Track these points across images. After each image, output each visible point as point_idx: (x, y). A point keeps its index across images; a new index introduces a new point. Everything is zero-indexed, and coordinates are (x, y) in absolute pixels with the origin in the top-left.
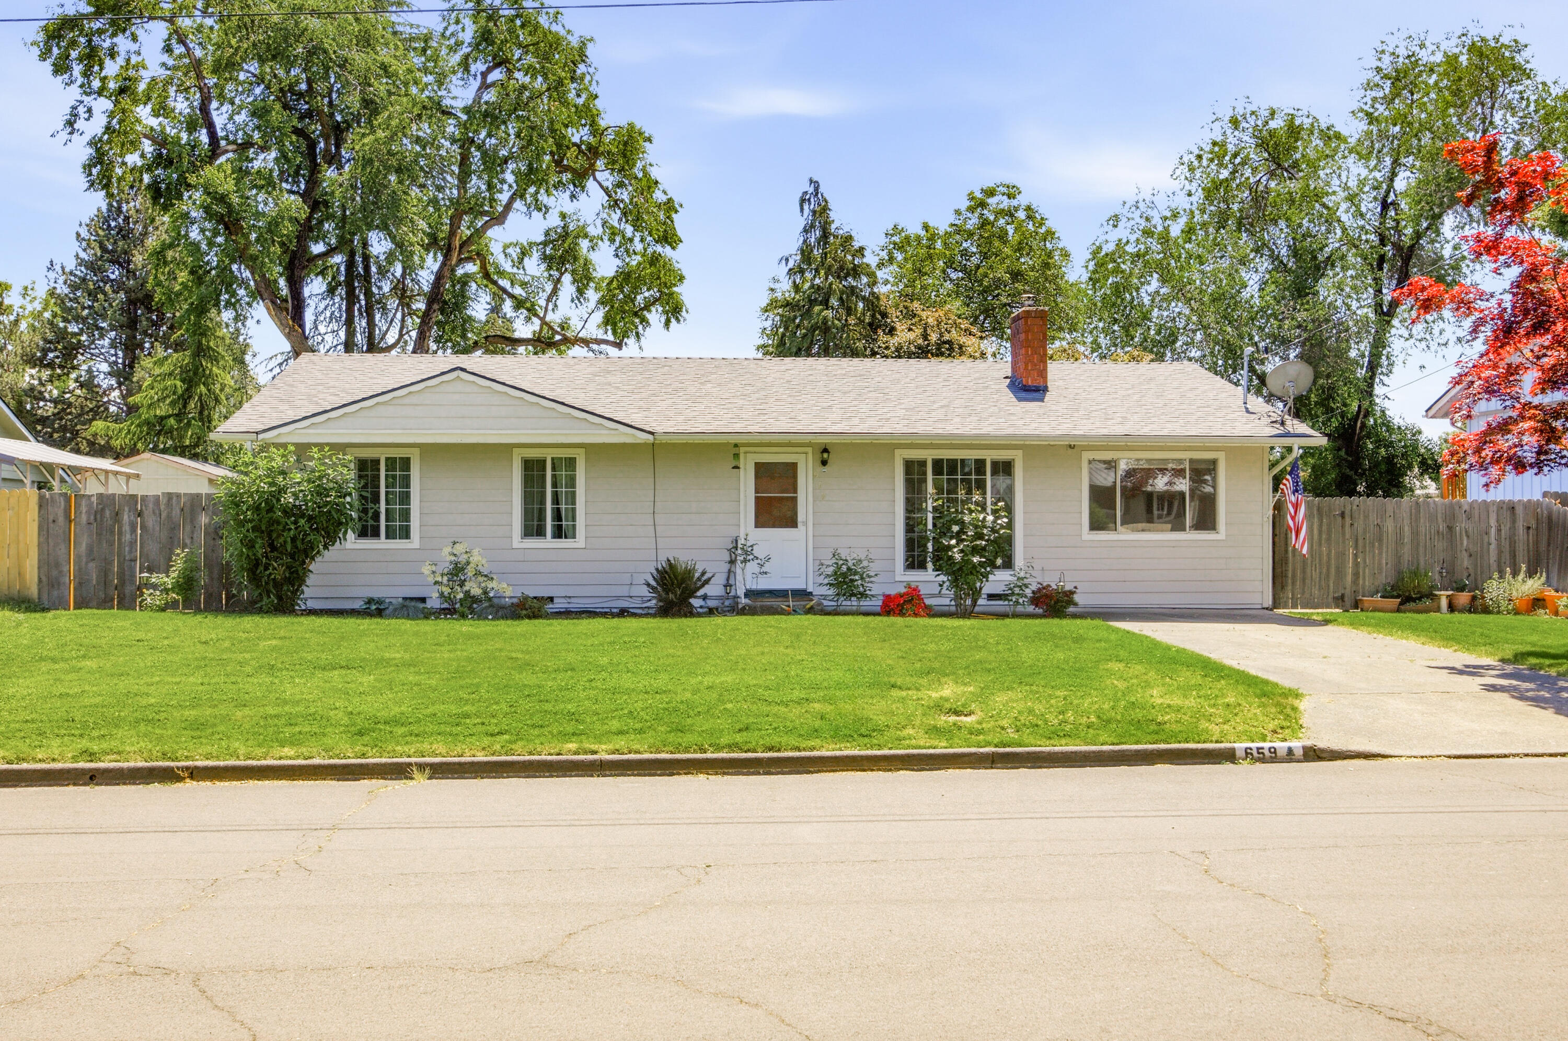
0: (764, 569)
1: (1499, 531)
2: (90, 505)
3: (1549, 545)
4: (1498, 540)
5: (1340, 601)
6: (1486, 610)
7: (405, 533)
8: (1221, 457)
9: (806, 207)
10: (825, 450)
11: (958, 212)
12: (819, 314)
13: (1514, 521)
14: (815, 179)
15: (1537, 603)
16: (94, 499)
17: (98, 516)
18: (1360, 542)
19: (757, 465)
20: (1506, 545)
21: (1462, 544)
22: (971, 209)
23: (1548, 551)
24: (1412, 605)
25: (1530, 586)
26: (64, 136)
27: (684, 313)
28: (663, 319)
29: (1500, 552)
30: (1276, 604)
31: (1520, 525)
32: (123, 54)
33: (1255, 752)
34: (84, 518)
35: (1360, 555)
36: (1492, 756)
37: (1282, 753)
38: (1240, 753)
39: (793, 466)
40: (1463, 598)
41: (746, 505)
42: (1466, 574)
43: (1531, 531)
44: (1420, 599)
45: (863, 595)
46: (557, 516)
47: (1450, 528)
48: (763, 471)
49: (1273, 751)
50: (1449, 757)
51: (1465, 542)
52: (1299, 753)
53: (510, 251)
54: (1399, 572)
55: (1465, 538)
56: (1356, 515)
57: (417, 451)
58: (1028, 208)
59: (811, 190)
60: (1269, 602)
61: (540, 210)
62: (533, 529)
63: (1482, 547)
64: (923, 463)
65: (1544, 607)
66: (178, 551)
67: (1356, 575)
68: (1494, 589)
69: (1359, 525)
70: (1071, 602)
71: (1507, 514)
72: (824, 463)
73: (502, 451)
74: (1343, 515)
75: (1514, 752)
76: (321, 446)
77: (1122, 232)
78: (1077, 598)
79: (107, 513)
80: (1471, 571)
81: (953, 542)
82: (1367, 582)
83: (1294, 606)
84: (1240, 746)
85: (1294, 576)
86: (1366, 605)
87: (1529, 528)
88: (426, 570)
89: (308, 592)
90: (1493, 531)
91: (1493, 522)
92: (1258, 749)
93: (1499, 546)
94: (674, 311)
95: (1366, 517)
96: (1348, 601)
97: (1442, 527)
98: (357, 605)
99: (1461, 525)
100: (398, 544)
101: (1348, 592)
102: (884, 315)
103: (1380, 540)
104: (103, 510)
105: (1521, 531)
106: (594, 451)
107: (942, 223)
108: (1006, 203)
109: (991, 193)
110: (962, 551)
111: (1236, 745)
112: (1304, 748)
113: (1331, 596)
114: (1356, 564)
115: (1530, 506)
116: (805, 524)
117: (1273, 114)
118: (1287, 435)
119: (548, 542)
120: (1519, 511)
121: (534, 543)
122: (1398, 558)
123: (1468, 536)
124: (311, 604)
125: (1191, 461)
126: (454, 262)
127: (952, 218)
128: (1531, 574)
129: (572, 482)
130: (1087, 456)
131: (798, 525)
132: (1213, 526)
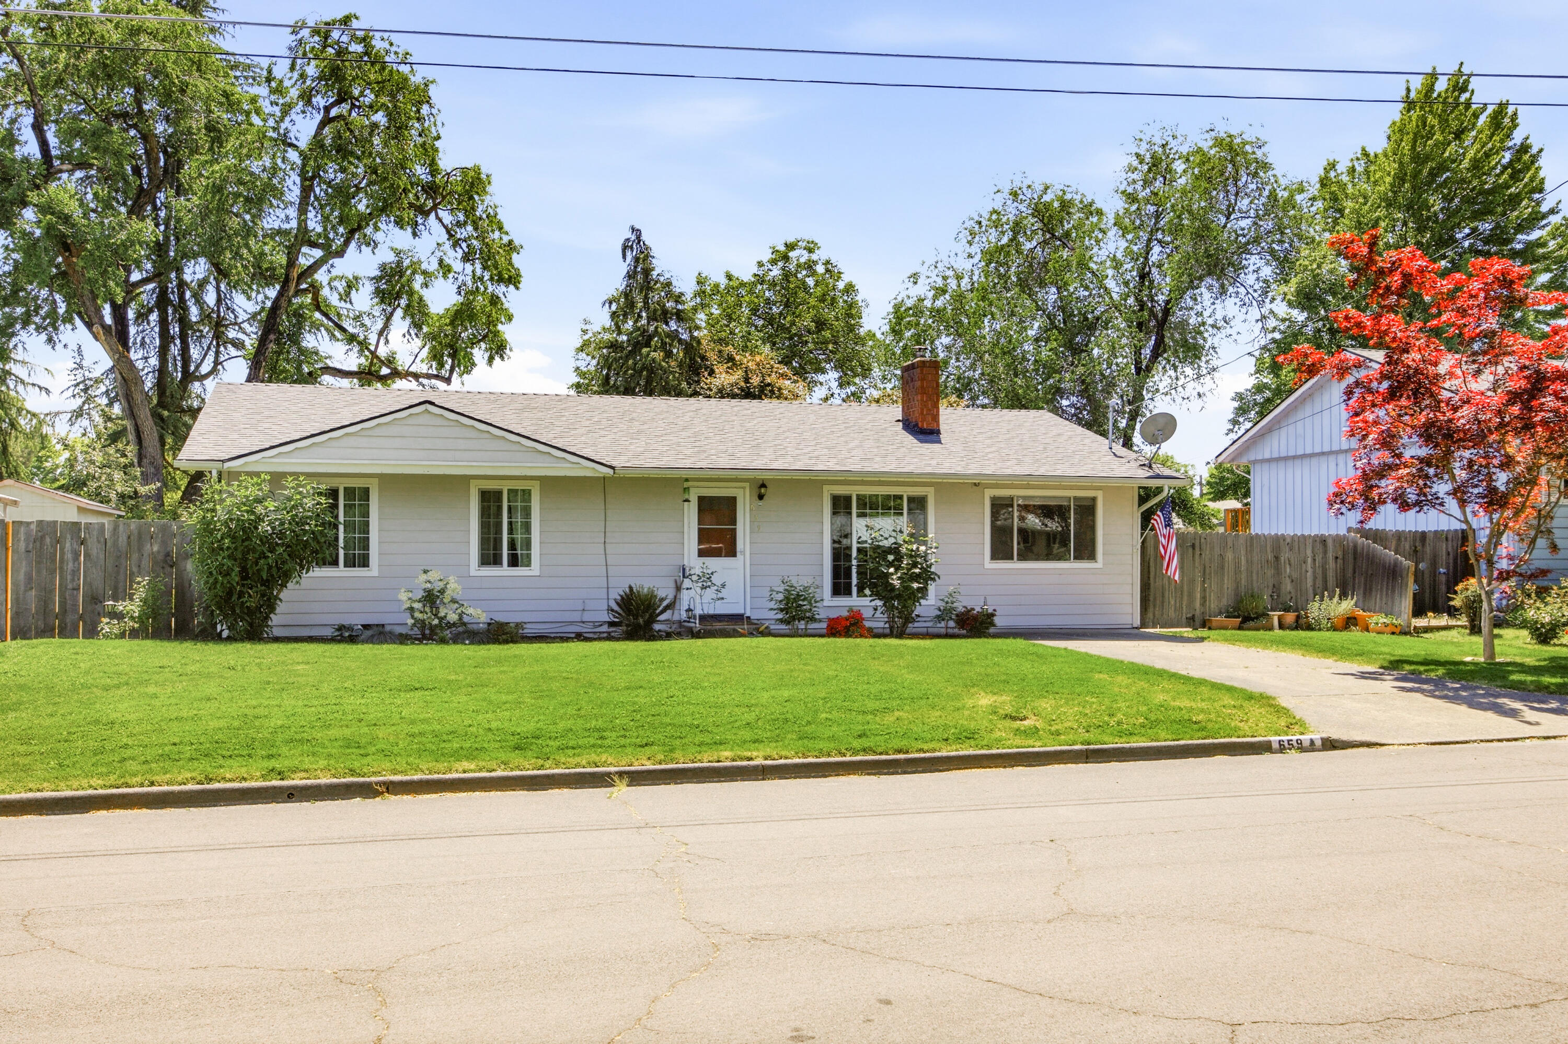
0: (720, 595)
1: (1314, 560)
2: (28, 534)
3: (1354, 572)
4: (1314, 568)
5: (1191, 622)
6: (1309, 628)
7: (364, 562)
8: (1100, 495)
9: (629, 253)
10: (763, 485)
11: (760, 264)
13: (1325, 552)
14: (637, 227)
15: (1349, 622)
16: (33, 527)
17: (38, 544)
18: (1207, 571)
19: (701, 499)
20: (1319, 572)
21: (1285, 571)
22: (774, 262)
23: (1354, 579)
24: (1252, 624)
25: (1346, 606)
27: (507, 351)
28: (487, 355)
29: (1315, 578)
30: (1143, 625)
31: (1330, 555)
33: (1286, 744)
34: (22, 545)
35: (1207, 581)
36: (1457, 743)
37: (1306, 744)
38: (1275, 746)
39: (732, 501)
40: (1290, 617)
41: (689, 533)
42: (1289, 597)
43: (1339, 560)
44: (1257, 618)
45: (812, 619)
46: (512, 545)
47: (1277, 558)
48: (707, 506)
49: (1299, 742)
50: (1427, 744)
51: (1288, 570)
52: (1318, 743)
53: (336, 283)
54: (1237, 594)
55: (1288, 566)
56: (1204, 546)
57: (375, 481)
58: (828, 262)
59: (633, 238)
60: (1137, 622)
61: (368, 244)
62: (490, 557)
63: (1301, 574)
64: (848, 498)
65: (1356, 625)
66: (139, 579)
67: (1204, 598)
68: (1315, 610)
69: (1207, 554)
70: (992, 624)
71: (1319, 546)
72: (761, 497)
73: (461, 482)
74: (1193, 546)
75: (1473, 739)
76: (296, 475)
77: (922, 289)
78: (997, 620)
79: (48, 540)
80: (1293, 595)
81: (892, 570)
82: (1213, 605)
83: (1154, 627)
84: (1274, 739)
85: (1155, 599)
86: (1214, 624)
87: (1337, 558)
88: (403, 596)
90: (1309, 560)
91: (1309, 553)
92: (1289, 741)
93: (1314, 572)
94: (499, 349)
95: (1212, 549)
96: (1198, 622)
97: (1270, 556)
98: (328, 632)
99: (1285, 555)
100: (357, 572)
101: (1198, 613)
102: (704, 358)
103: (1223, 568)
104: (43, 538)
105: (1331, 560)
106: (550, 484)
107: (746, 273)
108: (804, 257)
109: (791, 247)
110: (899, 578)
111: (1272, 739)
112: (1322, 739)
113: (1184, 617)
114: (1204, 590)
115: (1338, 539)
116: (743, 553)
117: (1047, 188)
118: (1158, 477)
119: (505, 570)
120: (1330, 543)
121: (490, 571)
122: (1237, 583)
123: (1290, 565)
124: (277, 632)
125: (1075, 498)
126: (291, 293)
127: (755, 270)
128: (1343, 595)
129: (527, 512)
130: (989, 493)
131: (738, 554)
132: (1092, 556)
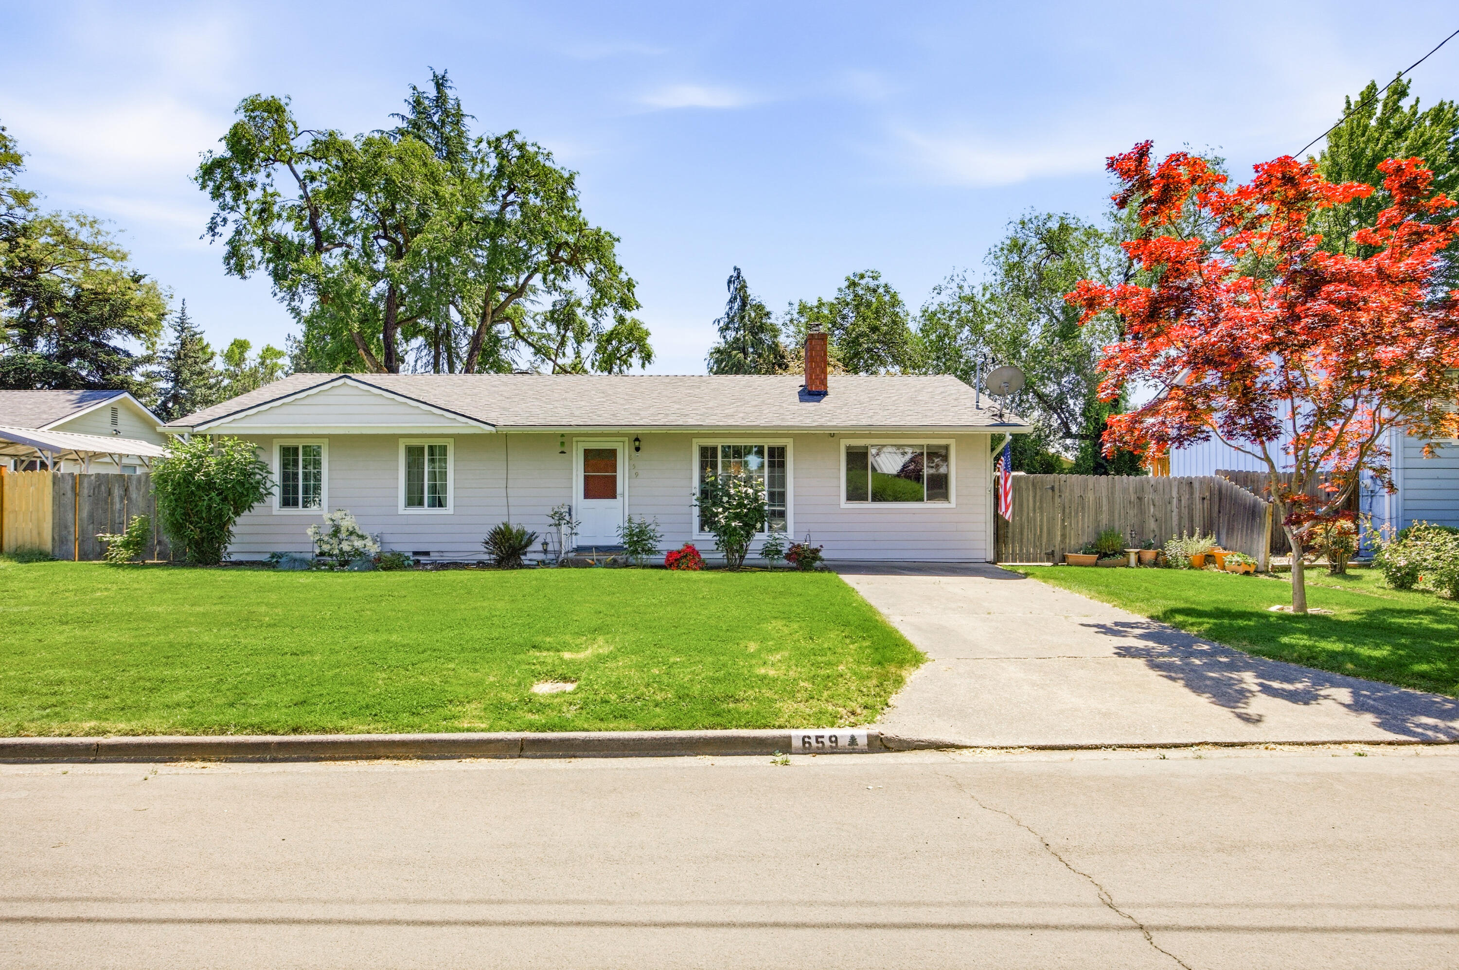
0: (574, 531)
1: (1180, 501)
2: (90, 484)
3: (1219, 512)
4: (1179, 507)
5: (1050, 556)
6: (1167, 565)
8: (952, 443)
9: (732, 286)
10: (639, 439)
11: (840, 290)
12: (735, 356)
13: (1192, 493)
14: (738, 268)
15: (1209, 559)
16: (93, 478)
17: (96, 490)
18: (1067, 511)
19: (587, 452)
20: (1185, 512)
21: (1149, 511)
22: (848, 287)
23: (1219, 517)
24: (1106, 560)
25: (1204, 545)
26: (209, 238)
27: (653, 358)
28: (641, 362)
29: (1180, 518)
30: (998, 558)
31: (1197, 495)
32: (260, 186)
33: (813, 741)
35: (1067, 519)
36: (1081, 748)
37: (844, 742)
38: (797, 743)
39: (613, 453)
40: (1149, 555)
41: (577, 481)
42: (1152, 535)
43: (1205, 501)
44: (1113, 555)
45: (650, 551)
46: (433, 489)
47: (1140, 499)
48: (592, 456)
49: (834, 739)
50: (1033, 748)
51: (1152, 510)
52: (862, 742)
53: (538, 317)
54: (1098, 534)
55: (1152, 507)
56: (1063, 489)
57: (323, 440)
58: (886, 285)
59: (735, 274)
60: (990, 556)
62: (414, 499)
63: (1166, 514)
64: (714, 450)
65: (1214, 563)
66: (135, 517)
67: (1064, 536)
68: (1174, 548)
69: (1066, 494)
71: (1185, 488)
72: (637, 449)
74: (1053, 488)
75: (1107, 742)
79: (103, 488)
80: (1157, 533)
81: (720, 510)
82: (1073, 542)
83: (1014, 560)
84: (797, 734)
85: (1013, 537)
86: (1070, 560)
87: (1204, 499)
89: (230, 548)
90: (1175, 501)
91: (1175, 494)
92: (817, 737)
93: (1180, 512)
94: (647, 357)
95: (1072, 490)
96: (1057, 557)
97: (1133, 497)
98: (265, 558)
99: (1148, 496)
100: (312, 511)
101: (1057, 549)
102: (783, 357)
103: (1083, 508)
104: (100, 485)
105: (1197, 501)
106: (461, 440)
107: (830, 297)
108: (872, 284)
109: (862, 277)
110: (726, 517)
111: (793, 733)
112: (869, 737)
113: (1044, 552)
114: (1064, 527)
115: (1203, 481)
116: (621, 495)
117: (1050, 217)
118: (1003, 424)
119: (426, 510)
120: (1196, 485)
121: (415, 511)
122: (1097, 522)
123: (1154, 505)
124: (234, 558)
125: (928, 446)
126: (488, 323)
127: (836, 294)
128: (1204, 536)
129: (444, 463)
130: (844, 443)
131: (618, 496)
132: (945, 497)
